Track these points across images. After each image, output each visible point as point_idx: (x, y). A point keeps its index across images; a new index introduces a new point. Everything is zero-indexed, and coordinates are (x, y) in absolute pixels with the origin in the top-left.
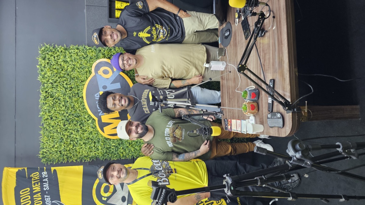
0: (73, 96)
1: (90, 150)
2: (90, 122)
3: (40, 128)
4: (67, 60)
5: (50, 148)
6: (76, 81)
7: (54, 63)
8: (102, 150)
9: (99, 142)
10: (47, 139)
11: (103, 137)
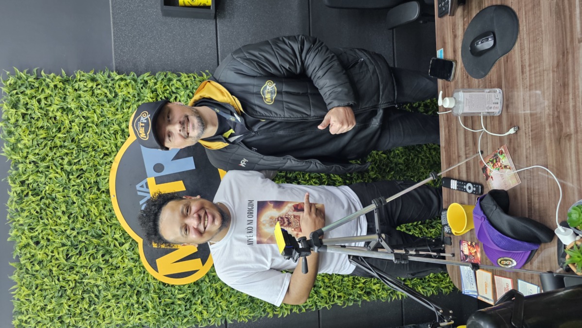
0: (85, 189)
1: (128, 312)
2: (127, 249)
3: (12, 266)
4: (69, 106)
5: (35, 311)
6: (91, 156)
7: (39, 114)
8: (155, 310)
9: (148, 292)
10: (27, 292)
11: (156, 280)
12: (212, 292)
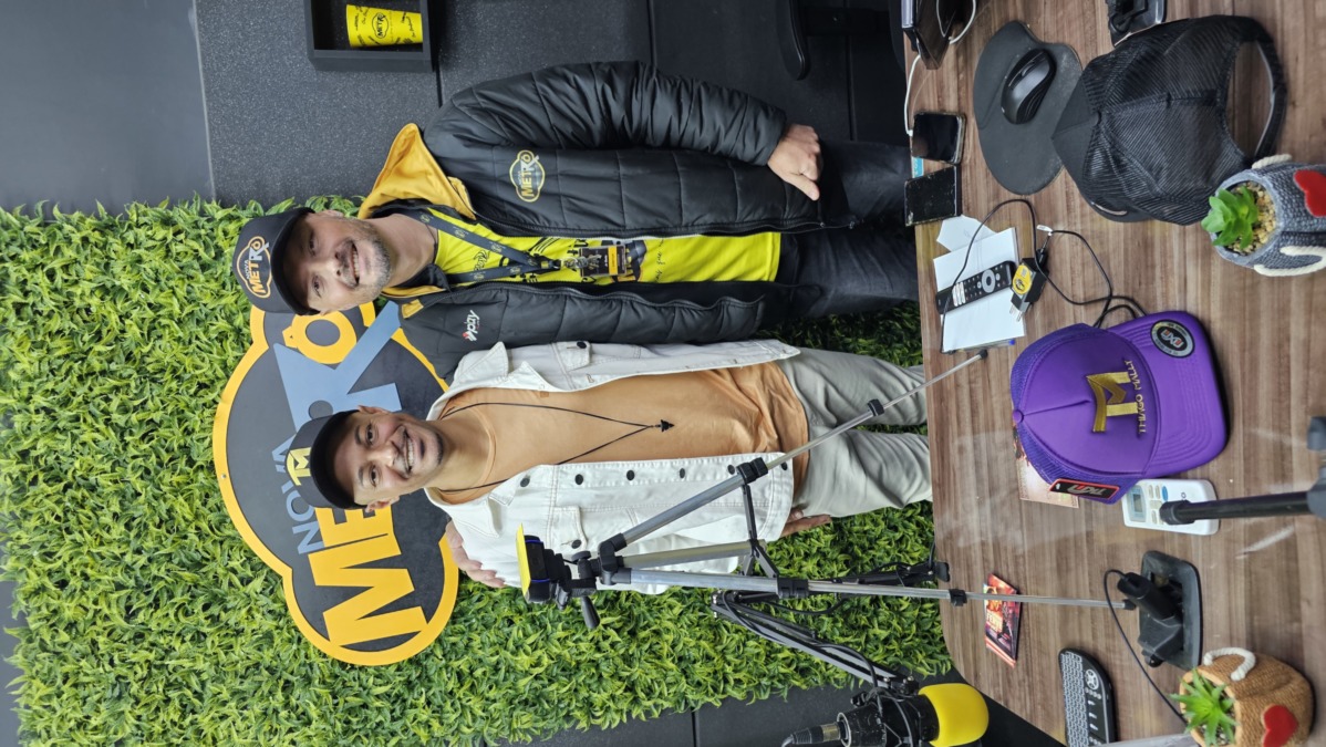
0: (160, 464)
1: (266, 728)
2: (259, 591)
3: (10, 636)
4: (117, 283)
5: (65, 730)
6: (170, 390)
7: (52, 304)
8: (326, 721)
9: (310, 683)
10: (45, 690)
11: (325, 656)
12: (449, 679)
